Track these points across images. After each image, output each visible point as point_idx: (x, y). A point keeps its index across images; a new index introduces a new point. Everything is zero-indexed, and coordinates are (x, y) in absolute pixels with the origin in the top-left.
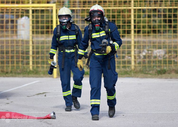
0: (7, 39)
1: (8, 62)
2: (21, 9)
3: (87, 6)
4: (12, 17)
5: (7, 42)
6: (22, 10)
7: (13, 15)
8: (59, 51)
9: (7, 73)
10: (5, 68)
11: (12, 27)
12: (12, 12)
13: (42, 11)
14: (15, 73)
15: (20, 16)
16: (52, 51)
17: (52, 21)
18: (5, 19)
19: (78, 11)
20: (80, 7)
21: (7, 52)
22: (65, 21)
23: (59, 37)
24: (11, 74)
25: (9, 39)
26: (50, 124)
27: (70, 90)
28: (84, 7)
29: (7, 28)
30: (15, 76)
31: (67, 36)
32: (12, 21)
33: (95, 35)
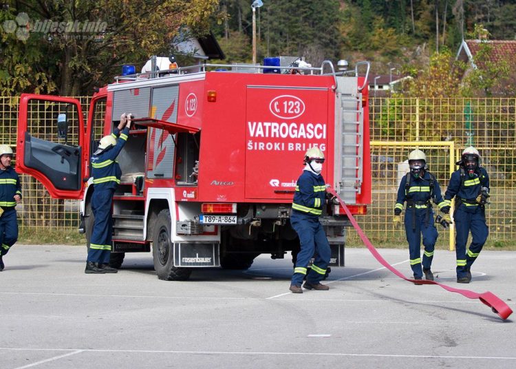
0: (383, 192)
1: (383, 226)
2: (403, 148)
3: (500, 144)
4: (390, 159)
5: (383, 195)
6: (405, 150)
7: (392, 157)
8: (408, 205)
9: (381, 242)
10: (379, 235)
11: (390, 175)
12: (389, 153)
13: (434, 151)
14: (393, 242)
15: (402, 159)
16: (399, 206)
17: (448, 167)
18: (379, 163)
19: (486, 153)
20: (489, 146)
21: (382, 212)
22: (417, 167)
23: (408, 188)
24: (387, 244)
25: (386, 192)
26: (444, 319)
27: (419, 257)
28: (495, 146)
29: (382, 176)
30: (393, 248)
31: (419, 187)
32: (390, 166)
33: (468, 183)
